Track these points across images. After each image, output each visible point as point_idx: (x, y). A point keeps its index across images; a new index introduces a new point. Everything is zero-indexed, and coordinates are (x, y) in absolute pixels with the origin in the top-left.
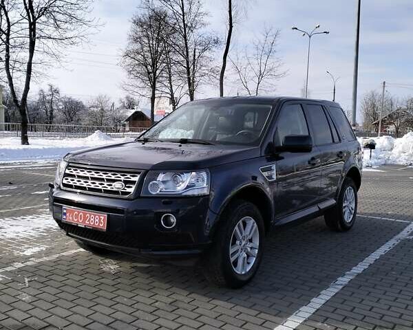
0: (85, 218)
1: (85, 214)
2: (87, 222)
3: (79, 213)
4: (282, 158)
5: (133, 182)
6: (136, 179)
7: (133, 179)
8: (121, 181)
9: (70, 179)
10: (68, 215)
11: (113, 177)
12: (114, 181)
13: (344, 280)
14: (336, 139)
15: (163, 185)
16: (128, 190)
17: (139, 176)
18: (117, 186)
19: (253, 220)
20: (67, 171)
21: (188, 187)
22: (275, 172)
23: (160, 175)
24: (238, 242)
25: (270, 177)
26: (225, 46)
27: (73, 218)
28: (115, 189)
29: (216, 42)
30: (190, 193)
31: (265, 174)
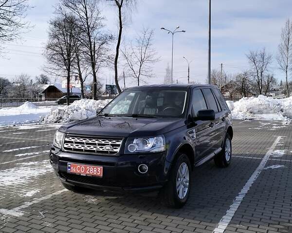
0: (86, 170)
1: (86, 168)
2: (87, 172)
3: (81, 167)
4: (196, 124)
5: (118, 145)
6: (120, 143)
7: (117, 143)
8: (109, 144)
9: (69, 144)
10: (72, 168)
11: (103, 142)
12: (104, 145)
13: (240, 198)
14: (220, 110)
15: (136, 146)
16: (115, 150)
17: (122, 141)
18: (107, 148)
19: (186, 165)
20: (67, 139)
21: (153, 147)
22: (195, 134)
23: (135, 140)
24: (179, 179)
25: (193, 137)
26: (117, 41)
27: (76, 171)
28: (105, 150)
29: (111, 38)
30: (154, 151)
31: (191, 135)
